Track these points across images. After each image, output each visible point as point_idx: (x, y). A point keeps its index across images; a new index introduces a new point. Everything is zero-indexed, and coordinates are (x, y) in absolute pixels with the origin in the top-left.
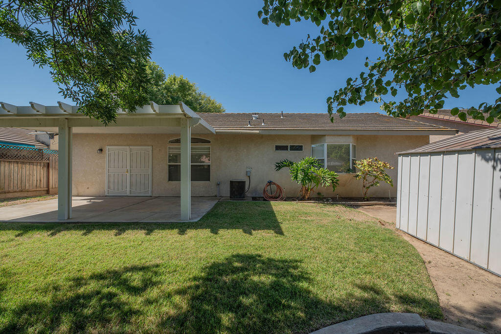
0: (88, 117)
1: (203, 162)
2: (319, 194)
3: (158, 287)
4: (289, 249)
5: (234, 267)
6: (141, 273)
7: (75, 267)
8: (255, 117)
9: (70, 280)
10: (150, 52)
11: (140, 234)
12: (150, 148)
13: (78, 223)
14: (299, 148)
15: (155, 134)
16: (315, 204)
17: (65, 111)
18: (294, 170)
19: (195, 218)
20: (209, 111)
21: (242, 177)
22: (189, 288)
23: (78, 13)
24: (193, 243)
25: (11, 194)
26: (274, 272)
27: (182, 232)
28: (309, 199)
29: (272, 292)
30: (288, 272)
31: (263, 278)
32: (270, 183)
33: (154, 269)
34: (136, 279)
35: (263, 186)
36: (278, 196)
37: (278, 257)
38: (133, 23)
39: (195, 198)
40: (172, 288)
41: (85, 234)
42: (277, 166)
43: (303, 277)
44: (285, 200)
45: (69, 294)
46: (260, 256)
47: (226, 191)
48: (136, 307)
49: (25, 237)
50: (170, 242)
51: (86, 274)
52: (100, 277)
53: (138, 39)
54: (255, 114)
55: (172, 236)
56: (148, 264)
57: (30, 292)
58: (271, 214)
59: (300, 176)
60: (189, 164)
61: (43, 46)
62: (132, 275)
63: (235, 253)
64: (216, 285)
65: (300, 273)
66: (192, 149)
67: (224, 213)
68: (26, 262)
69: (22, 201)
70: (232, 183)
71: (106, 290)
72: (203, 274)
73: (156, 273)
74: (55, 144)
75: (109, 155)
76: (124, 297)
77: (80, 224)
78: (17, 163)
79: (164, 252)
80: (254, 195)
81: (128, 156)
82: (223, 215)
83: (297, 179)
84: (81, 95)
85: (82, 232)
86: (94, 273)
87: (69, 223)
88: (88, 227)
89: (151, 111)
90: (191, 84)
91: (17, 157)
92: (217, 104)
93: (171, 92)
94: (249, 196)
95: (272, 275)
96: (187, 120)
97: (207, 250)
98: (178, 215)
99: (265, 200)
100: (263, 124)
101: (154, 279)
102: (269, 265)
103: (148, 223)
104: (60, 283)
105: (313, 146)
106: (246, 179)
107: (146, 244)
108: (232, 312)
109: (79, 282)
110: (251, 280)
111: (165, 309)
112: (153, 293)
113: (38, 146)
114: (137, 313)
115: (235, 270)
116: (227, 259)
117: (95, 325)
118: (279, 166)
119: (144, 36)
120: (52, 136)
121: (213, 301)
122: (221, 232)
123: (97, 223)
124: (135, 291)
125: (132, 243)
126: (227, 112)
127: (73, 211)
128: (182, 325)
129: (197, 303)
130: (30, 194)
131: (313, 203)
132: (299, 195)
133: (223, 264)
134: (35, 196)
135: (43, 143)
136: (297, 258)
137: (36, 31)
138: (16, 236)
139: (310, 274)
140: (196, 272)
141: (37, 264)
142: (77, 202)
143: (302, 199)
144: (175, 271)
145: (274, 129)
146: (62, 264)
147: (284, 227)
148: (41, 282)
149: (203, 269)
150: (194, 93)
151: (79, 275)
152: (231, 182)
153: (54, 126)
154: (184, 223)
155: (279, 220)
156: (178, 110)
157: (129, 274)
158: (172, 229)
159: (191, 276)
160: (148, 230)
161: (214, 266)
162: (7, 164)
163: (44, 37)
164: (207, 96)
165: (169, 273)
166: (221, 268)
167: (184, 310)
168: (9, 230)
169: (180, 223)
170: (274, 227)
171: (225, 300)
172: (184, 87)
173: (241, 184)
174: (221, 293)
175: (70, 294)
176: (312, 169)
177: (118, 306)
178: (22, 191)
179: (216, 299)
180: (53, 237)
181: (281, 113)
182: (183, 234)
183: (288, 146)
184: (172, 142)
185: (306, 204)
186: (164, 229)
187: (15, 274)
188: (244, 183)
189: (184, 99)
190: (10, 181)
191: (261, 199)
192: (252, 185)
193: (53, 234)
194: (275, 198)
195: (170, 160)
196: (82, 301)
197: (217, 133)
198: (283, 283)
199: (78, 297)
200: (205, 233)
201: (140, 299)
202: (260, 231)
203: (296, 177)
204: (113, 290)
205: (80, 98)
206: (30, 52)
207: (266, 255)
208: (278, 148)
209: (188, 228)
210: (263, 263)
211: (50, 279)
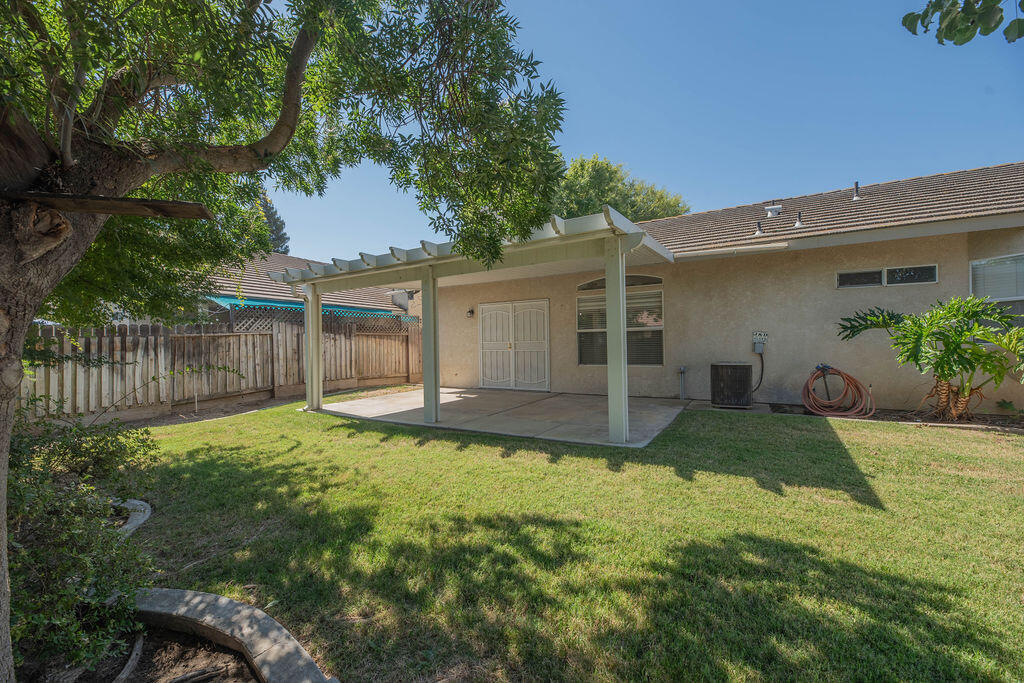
0: (465, 258)
1: (643, 325)
2: (1003, 404)
3: (583, 565)
4: (908, 550)
5: (746, 564)
6: (551, 531)
7: (454, 499)
8: (771, 210)
9: (450, 520)
10: (562, 119)
11: (539, 460)
12: (545, 303)
13: (449, 429)
14: (926, 274)
15: (551, 277)
16: (992, 435)
17: (429, 254)
18: (905, 337)
19: (638, 441)
20: (653, 215)
21: (741, 355)
22: (645, 582)
23: (448, 90)
24: (639, 491)
25: (370, 381)
26: (866, 601)
27: (616, 466)
28: (966, 418)
29: (864, 651)
30: (913, 612)
31: (832, 608)
32: (823, 371)
33: (573, 529)
34: (545, 540)
35: (802, 377)
36: (853, 404)
37: (871, 562)
38: (534, 74)
39: (637, 400)
40: (609, 573)
41: (460, 448)
42: (845, 328)
43: (971, 638)
44: (874, 417)
45: (450, 540)
46: (813, 551)
47: (701, 386)
48: (551, 592)
49: (390, 443)
50: (594, 482)
51: (470, 514)
52: (488, 523)
53: (540, 101)
54: (773, 203)
55: (595, 470)
56: (559, 517)
57: (404, 526)
58: (837, 450)
59: (930, 352)
60: (623, 329)
61: (408, 158)
62: (536, 532)
63: (742, 531)
64: (704, 593)
65: (960, 626)
66: (628, 298)
67: (702, 434)
68: (396, 479)
69: (384, 391)
70: (716, 370)
71: (500, 548)
72: (670, 561)
73: (577, 538)
74: (416, 307)
75: (483, 319)
76: (529, 568)
77: (451, 432)
78: (375, 337)
79: (586, 500)
80: (775, 400)
81: (511, 319)
82: (701, 439)
83: (916, 360)
84: (456, 223)
85: (456, 445)
86: (479, 515)
87: (437, 428)
88: (464, 437)
89: (552, 234)
90: (614, 168)
91: (374, 329)
92: (671, 199)
93: (576, 193)
94: (762, 400)
95: (862, 608)
96: (616, 241)
97: (674, 512)
98: (604, 430)
99: (807, 412)
100: (797, 225)
101: (575, 548)
102: (844, 579)
103: (549, 440)
104: (438, 520)
105: (976, 263)
106: (752, 360)
107: (552, 480)
108: (754, 665)
109: (460, 524)
110: (796, 604)
111: (601, 611)
112: (577, 574)
113: (396, 311)
114: (552, 602)
115: (749, 570)
116: (724, 541)
117: (490, 603)
118: (852, 328)
119: (551, 92)
120: (411, 295)
121: (702, 626)
122: (701, 477)
123: (475, 432)
124: (547, 562)
125: (529, 475)
126: (693, 211)
127: (441, 410)
128: (639, 655)
129: (666, 620)
130: (390, 382)
131: (983, 430)
132: (924, 403)
133: (714, 550)
134: (395, 385)
135: (400, 306)
136: (942, 580)
137: (399, 139)
138: (382, 440)
139: (1001, 635)
140: (655, 554)
141: (408, 486)
142: (447, 396)
143: (939, 416)
144: (612, 541)
145: (835, 231)
146: (436, 491)
147: (881, 486)
148: (415, 514)
149: (671, 551)
150: (619, 185)
151: (459, 513)
152: (715, 368)
153: (416, 279)
154: (617, 448)
155: (863, 468)
156: (600, 222)
157: (531, 529)
158: (595, 456)
159: (646, 559)
160: (552, 453)
161: (693, 549)
162: (365, 339)
163: (408, 144)
164: (647, 185)
165: (600, 542)
166: (711, 557)
167: (639, 626)
168: (374, 431)
169: (610, 447)
170: (849, 484)
171: (732, 634)
172: (602, 177)
173: (741, 374)
174: (718, 613)
175: (452, 541)
176: (978, 331)
177: (522, 581)
178: (380, 377)
179: (708, 624)
180: (422, 448)
181: (854, 187)
182: (618, 470)
183: (880, 273)
184: (582, 288)
185: (954, 432)
186: (579, 455)
187: (386, 495)
188: (747, 369)
189: (601, 200)
190: (368, 362)
191: (796, 410)
192: (771, 374)
193: (421, 443)
194: (842, 410)
195: (581, 324)
196: (468, 557)
197: (676, 259)
198: (902, 638)
199: (463, 549)
200: (663, 475)
201: (555, 580)
202: (804, 489)
203: (915, 355)
204: (511, 550)
205: (455, 229)
206: (394, 172)
207: (833, 552)
208: (846, 280)
209: (626, 458)
210: (827, 569)
211: (426, 511)
